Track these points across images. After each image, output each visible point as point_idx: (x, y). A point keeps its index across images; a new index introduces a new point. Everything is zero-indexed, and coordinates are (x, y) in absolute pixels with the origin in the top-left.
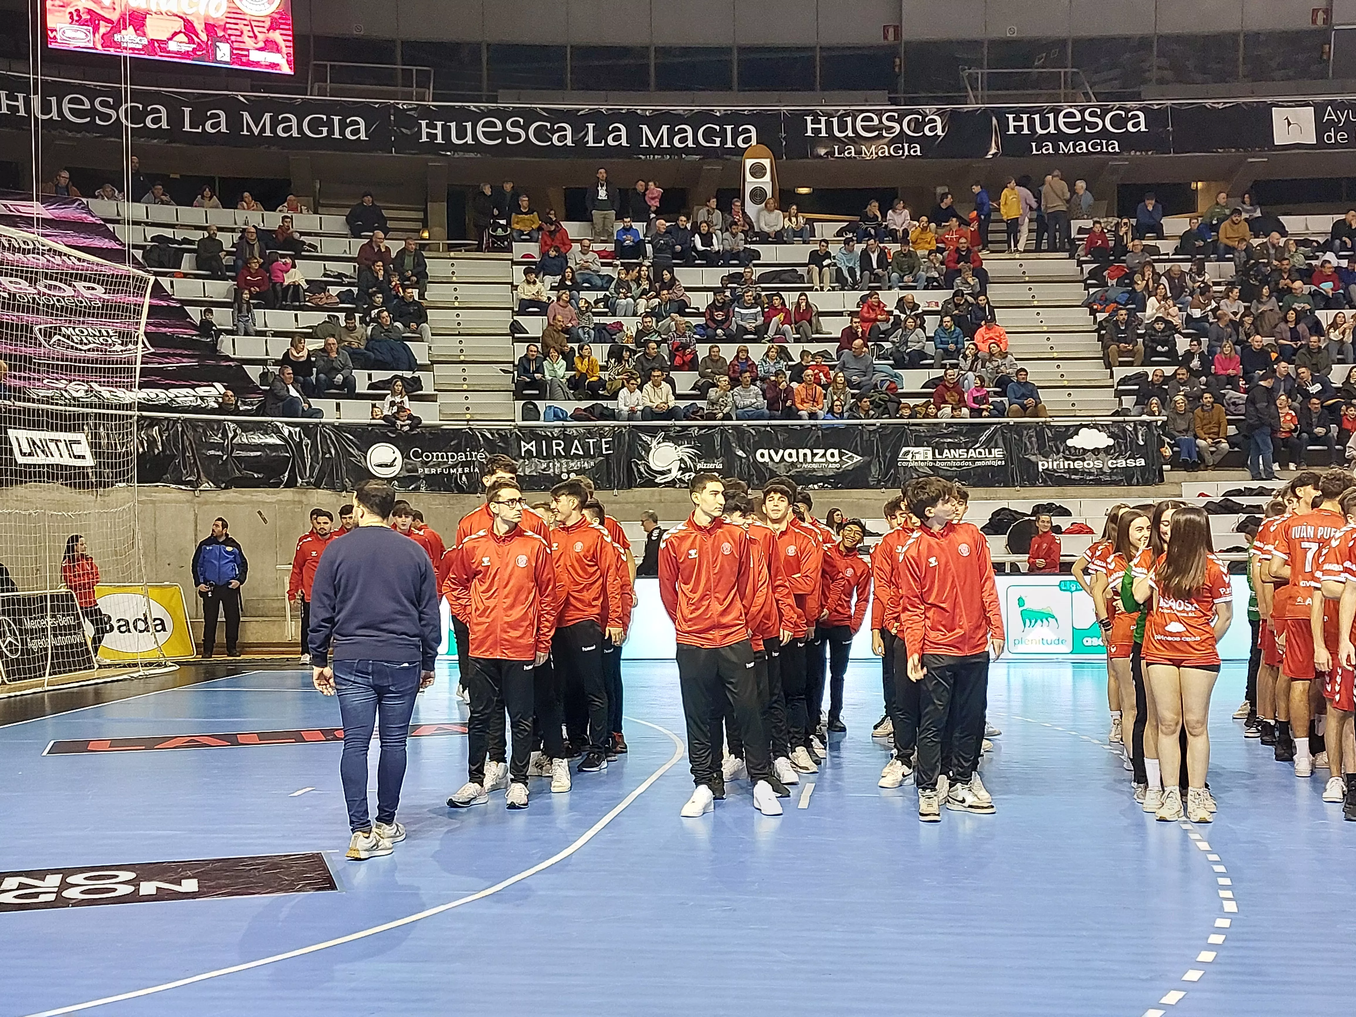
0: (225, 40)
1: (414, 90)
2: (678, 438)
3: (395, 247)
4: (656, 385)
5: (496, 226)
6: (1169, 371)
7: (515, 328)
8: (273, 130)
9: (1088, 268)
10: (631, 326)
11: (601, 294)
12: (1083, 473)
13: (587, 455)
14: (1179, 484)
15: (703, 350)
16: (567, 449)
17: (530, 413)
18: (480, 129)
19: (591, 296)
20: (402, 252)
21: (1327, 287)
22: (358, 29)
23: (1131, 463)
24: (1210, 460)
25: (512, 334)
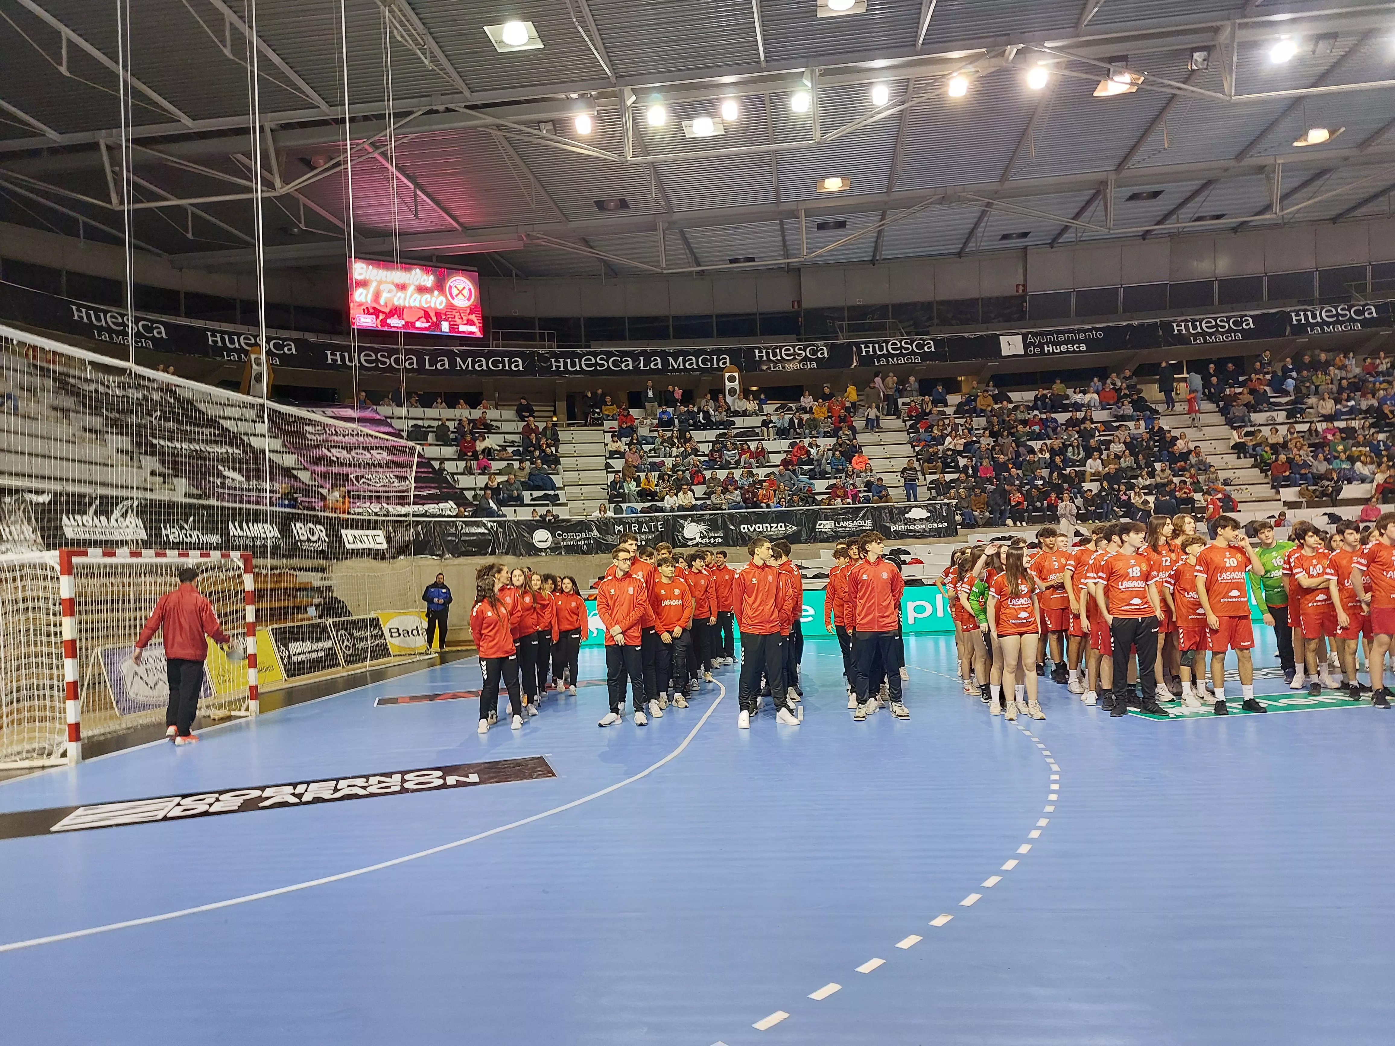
0: (445, 320)
1: (546, 343)
2: (698, 520)
3: (541, 426)
4: (685, 493)
5: (594, 413)
6: (955, 476)
7: (608, 466)
8: (473, 366)
9: (908, 423)
10: (669, 462)
11: (652, 446)
12: (915, 531)
13: (650, 531)
14: (966, 535)
15: (708, 474)
16: (640, 529)
17: (618, 510)
18: (583, 363)
19: (646, 448)
20: (545, 428)
21: (1037, 428)
22: (516, 312)
23: (940, 525)
24: (980, 522)
25: (606, 469)
